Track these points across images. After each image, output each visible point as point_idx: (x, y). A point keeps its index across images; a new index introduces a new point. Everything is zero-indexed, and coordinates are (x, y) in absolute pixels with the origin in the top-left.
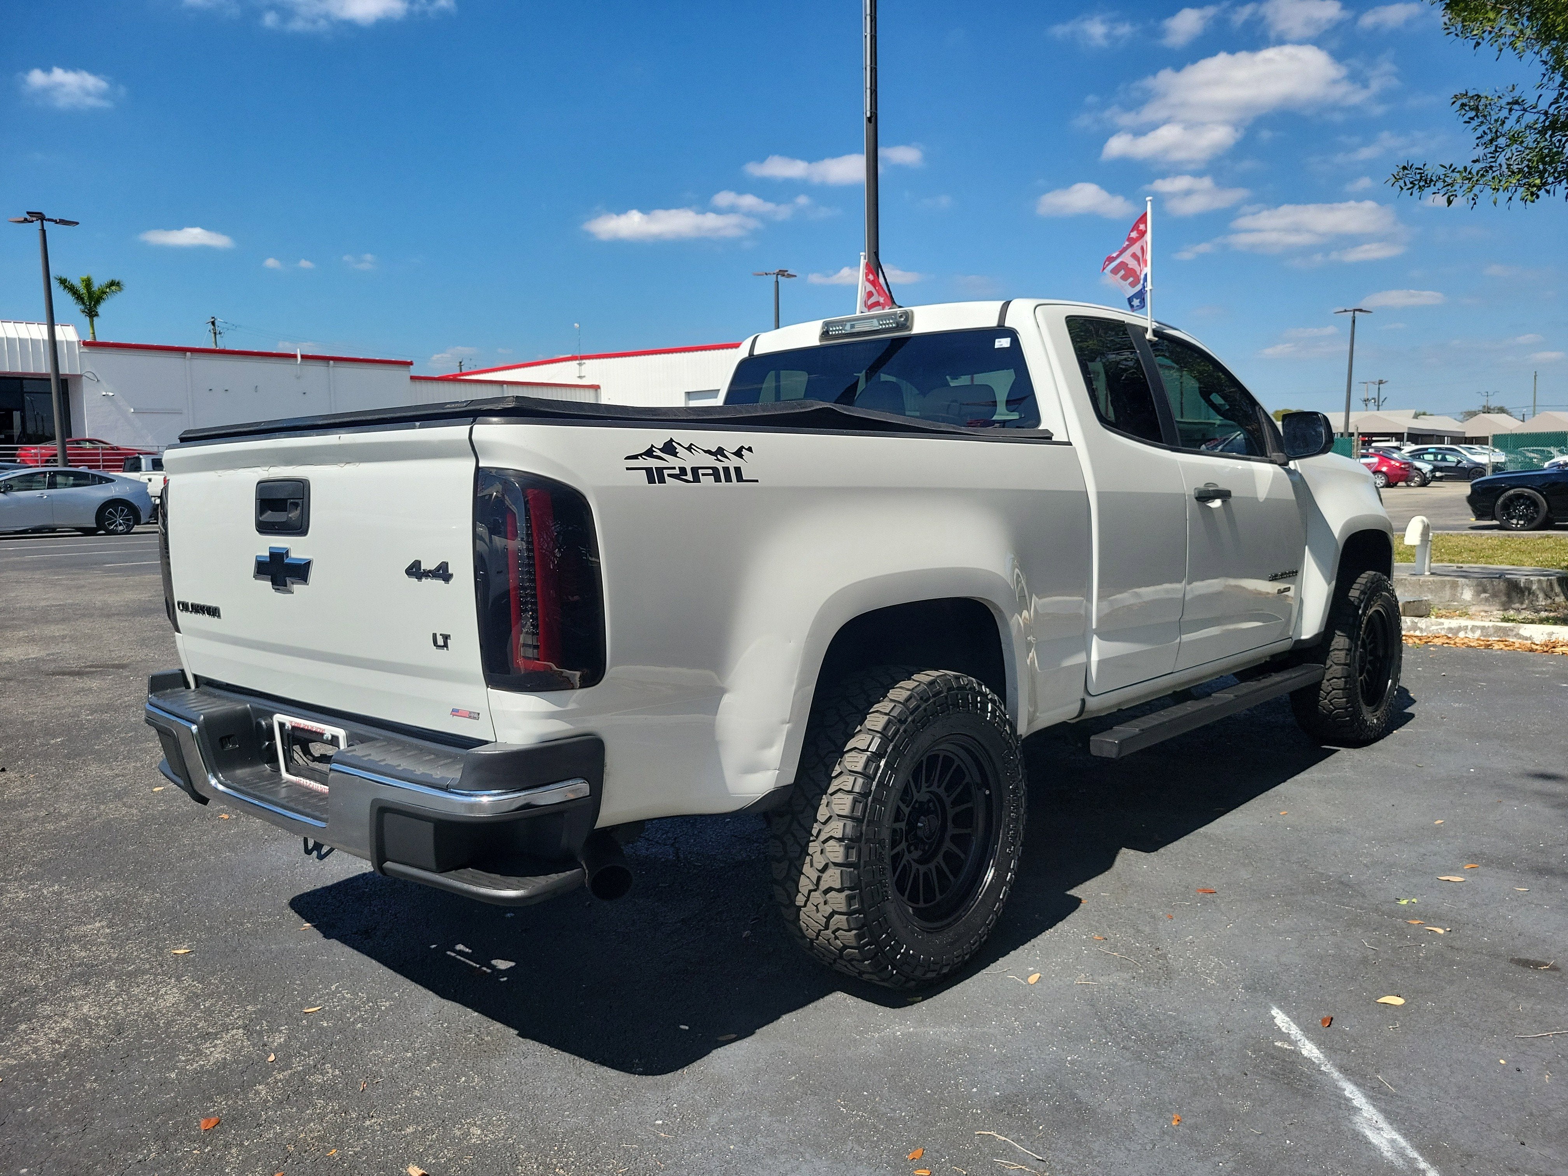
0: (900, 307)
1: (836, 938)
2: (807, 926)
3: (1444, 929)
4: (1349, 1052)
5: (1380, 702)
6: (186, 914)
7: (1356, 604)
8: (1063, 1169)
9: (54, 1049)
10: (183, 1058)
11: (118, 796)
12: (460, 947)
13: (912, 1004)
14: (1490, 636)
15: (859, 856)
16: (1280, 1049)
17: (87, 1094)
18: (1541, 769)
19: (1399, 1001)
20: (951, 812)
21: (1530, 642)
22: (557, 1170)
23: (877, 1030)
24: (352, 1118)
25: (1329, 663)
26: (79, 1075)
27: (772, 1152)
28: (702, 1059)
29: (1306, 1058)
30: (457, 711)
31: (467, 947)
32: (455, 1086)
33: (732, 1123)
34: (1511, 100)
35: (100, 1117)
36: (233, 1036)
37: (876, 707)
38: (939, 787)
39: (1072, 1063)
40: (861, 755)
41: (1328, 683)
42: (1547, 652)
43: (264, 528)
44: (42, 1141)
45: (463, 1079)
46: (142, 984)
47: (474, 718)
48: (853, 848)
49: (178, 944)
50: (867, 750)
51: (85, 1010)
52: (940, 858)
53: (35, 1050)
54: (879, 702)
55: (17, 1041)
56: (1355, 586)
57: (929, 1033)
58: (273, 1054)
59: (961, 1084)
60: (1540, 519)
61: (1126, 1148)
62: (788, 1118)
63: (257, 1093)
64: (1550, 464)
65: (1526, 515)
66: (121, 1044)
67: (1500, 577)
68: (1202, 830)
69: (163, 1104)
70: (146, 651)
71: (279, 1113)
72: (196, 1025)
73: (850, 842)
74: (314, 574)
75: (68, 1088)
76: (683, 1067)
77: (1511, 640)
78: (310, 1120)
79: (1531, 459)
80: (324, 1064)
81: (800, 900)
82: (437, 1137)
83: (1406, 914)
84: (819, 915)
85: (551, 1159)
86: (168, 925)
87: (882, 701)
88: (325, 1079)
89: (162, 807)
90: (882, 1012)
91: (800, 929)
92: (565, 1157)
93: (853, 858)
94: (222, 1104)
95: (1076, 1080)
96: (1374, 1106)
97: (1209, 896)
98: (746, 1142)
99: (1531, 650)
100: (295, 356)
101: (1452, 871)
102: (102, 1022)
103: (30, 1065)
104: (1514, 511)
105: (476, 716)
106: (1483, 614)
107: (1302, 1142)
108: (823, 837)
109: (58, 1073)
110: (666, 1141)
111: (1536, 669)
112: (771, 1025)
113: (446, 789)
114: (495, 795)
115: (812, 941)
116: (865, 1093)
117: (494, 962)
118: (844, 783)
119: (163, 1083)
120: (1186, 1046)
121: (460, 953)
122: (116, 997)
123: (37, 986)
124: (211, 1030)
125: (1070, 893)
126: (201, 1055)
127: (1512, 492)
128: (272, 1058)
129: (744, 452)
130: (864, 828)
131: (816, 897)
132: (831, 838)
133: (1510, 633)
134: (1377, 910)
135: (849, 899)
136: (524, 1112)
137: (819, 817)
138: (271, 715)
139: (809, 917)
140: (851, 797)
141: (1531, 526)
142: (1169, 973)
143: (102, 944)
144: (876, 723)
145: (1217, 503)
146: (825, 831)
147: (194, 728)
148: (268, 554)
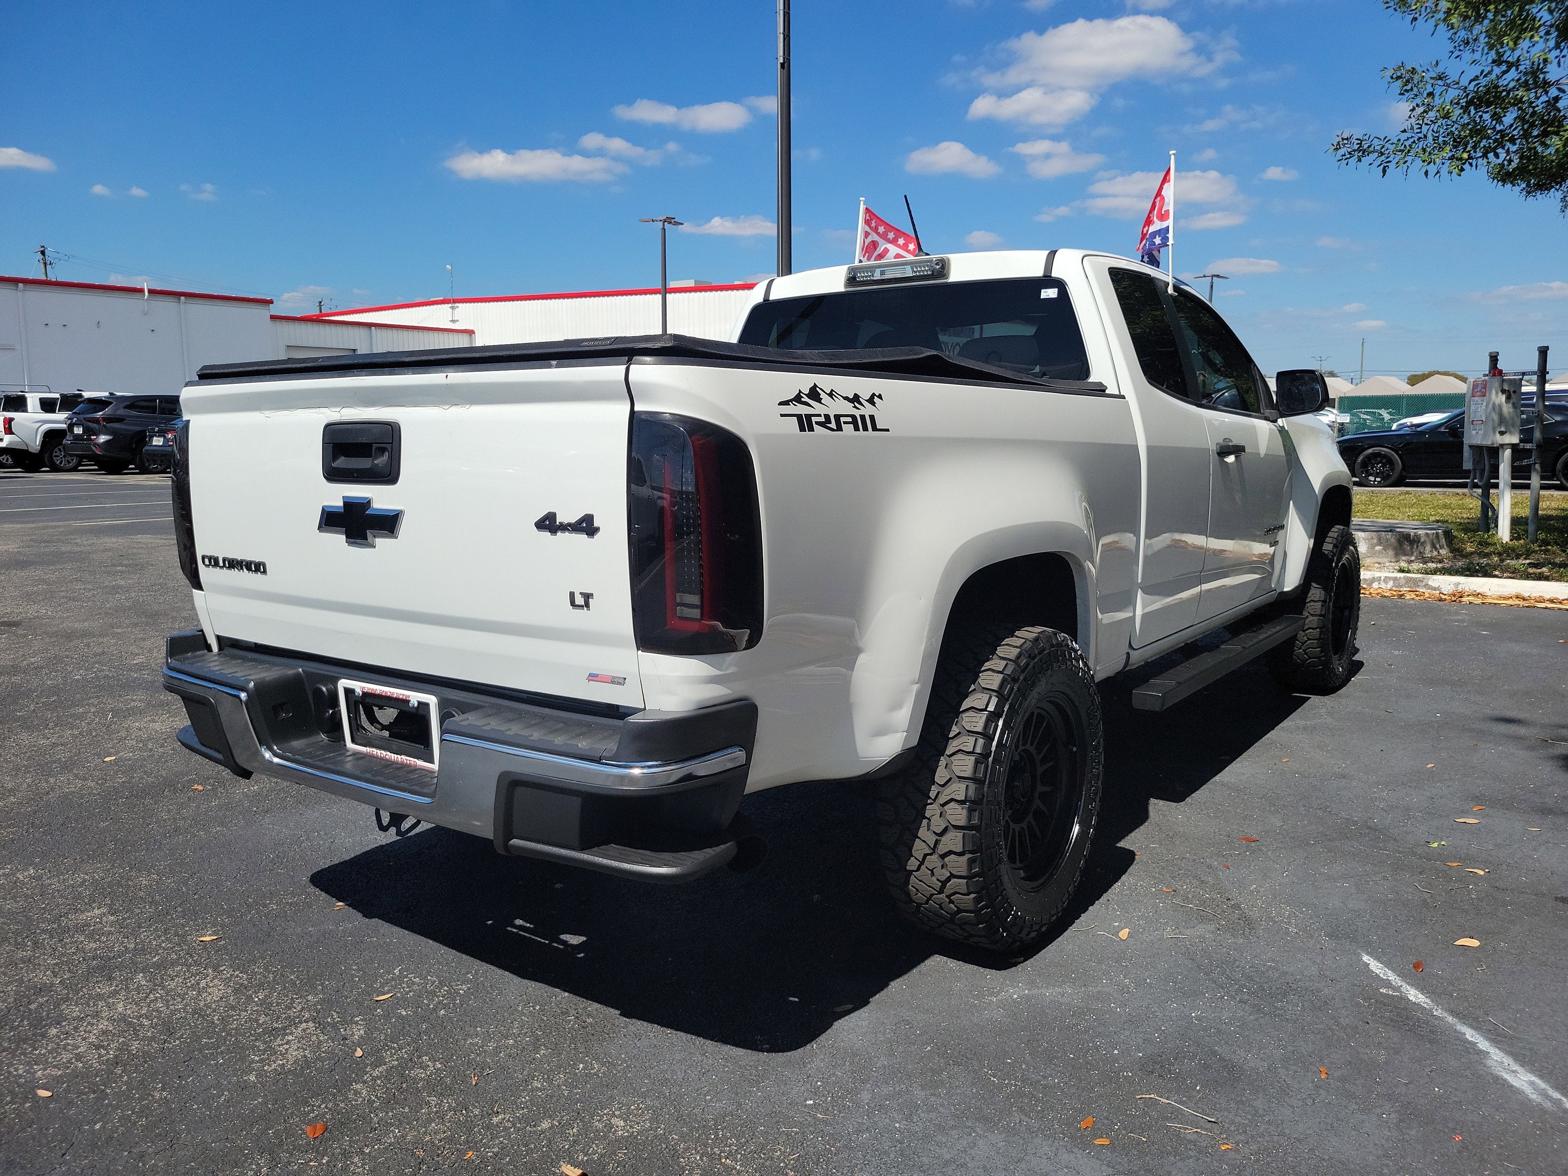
0: (927, 254)
1: (951, 902)
2: (917, 890)
3: (1484, 870)
4: (1452, 996)
5: (1343, 651)
6: (196, 897)
7: (1330, 557)
8: (1238, 1130)
9: (100, 1056)
10: (257, 1058)
11: (66, 767)
12: (519, 922)
13: (1015, 965)
14: (1401, 586)
15: (981, 819)
16: (1387, 996)
17: (160, 1105)
18: (1498, 713)
19: (1475, 943)
20: (1040, 770)
21: (1438, 592)
22: (723, 1160)
23: (992, 994)
24: (475, 1116)
25: (1305, 614)
26: (142, 1082)
27: (941, 1128)
28: (827, 1032)
29: (1415, 1003)
30: (597, 676)
31: (527, 922)
32: (576, 1074)
33: (886, 1099)
34: (1435, 75)
35: (184, 1130)
36: (304, 1030)
37: (987, 665)
38: (1031, 745)
39: (1198, 1018)
40: (980, 715)
41: (1303, 634)
42: (1455, 601)
43: (333, 474)
44: (127, 1162)
45: (581, 1066)
46: (176, 976)
47: (619, 683)
48: (976, 810)
49: (201, 929)
50: (985, 710)
51: (120, 1008)
52: (1030, 817)
53: (79, 1057)
54: (988, 660)
55: (53, 1049)
56: (1327, 540)
57: (1045, 995)
58: (359, 1049)
59: (1099, 1046)
60: (1395, 476)
61: (1289, 1105)
62: (942, 1091)
63: (356, 1093)
64: (1397, 426)
65: (1382, 473)
66: (177, 1045)
67: (1391, 531)
68: (1217, 778)
69: (252, 1111)
70: (36, 607)
71: (390, 1114)
72: (257, 1020)
73: (973, 804)
74: (405, 527)
75: (133, 1098)
76: (812, 1040)
77: (1421, 590)
78: (430, 1121)
79: (1365, 420)
80: (419, 1057)
81: (912, 864)
82: (578, 1130)
83: (1442, 856)
84: (934, 879)
85: (712, 1149)
86: (179, 909)
87: (992, 659)
88: (428, 1073)
89: (121, 779)
90: (990, 974)
91: (908, 894)
92: (726, 1145)
93: (975, 821)
94: (320, 1108)
95: (1210, 1036)
96: (1499, 1049)
97: (1253, 844)
98: (909, 1118)
99: (1441, 600)
100: (141, 291)
101: (1464, 813)
102: (146, 1022)
103: (76, 1074)
104: (1372, 469)
105: (621, 681)
106: (1376, 565)
107: (1450, 1089)
108: (942, 799)
109: (115, 1082)
110: (826, 1122)
111: (1452, 618)
112: (882, 993)
113: (598, 761)
114: (650, 767)
115: (919, 905)
116: (1009, 1061)
117: (563, 937)
118: (965, 744)
119: (245, 1086)
120: (1299, 997)
121: (521, 928)
122: (150, 992)
123: (52, 985)
124: (276, 1025)
125: (1121, 844)
126: (276, 1053)
127: (1370, 451)
128: (359, 1053)
129: (876, 399)
130: (985, 789)
131: (933, 861)
132: (952, 800)
133: (1420, 584)
134: (1414, 854)
135: (971, 862)
136: (662, 1099)
137: (937, 779)
138: (335, 680)
139: (920, 881)
140: (973, 758)
141: (1388, 482)
142: (1249, 923)
143: (110, 933)
144: (991, 682)
145: (1231, 459)
146: (944, 793)
147: (243, 695)
148: (341, 504)
